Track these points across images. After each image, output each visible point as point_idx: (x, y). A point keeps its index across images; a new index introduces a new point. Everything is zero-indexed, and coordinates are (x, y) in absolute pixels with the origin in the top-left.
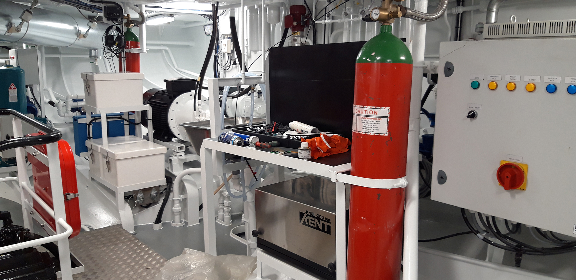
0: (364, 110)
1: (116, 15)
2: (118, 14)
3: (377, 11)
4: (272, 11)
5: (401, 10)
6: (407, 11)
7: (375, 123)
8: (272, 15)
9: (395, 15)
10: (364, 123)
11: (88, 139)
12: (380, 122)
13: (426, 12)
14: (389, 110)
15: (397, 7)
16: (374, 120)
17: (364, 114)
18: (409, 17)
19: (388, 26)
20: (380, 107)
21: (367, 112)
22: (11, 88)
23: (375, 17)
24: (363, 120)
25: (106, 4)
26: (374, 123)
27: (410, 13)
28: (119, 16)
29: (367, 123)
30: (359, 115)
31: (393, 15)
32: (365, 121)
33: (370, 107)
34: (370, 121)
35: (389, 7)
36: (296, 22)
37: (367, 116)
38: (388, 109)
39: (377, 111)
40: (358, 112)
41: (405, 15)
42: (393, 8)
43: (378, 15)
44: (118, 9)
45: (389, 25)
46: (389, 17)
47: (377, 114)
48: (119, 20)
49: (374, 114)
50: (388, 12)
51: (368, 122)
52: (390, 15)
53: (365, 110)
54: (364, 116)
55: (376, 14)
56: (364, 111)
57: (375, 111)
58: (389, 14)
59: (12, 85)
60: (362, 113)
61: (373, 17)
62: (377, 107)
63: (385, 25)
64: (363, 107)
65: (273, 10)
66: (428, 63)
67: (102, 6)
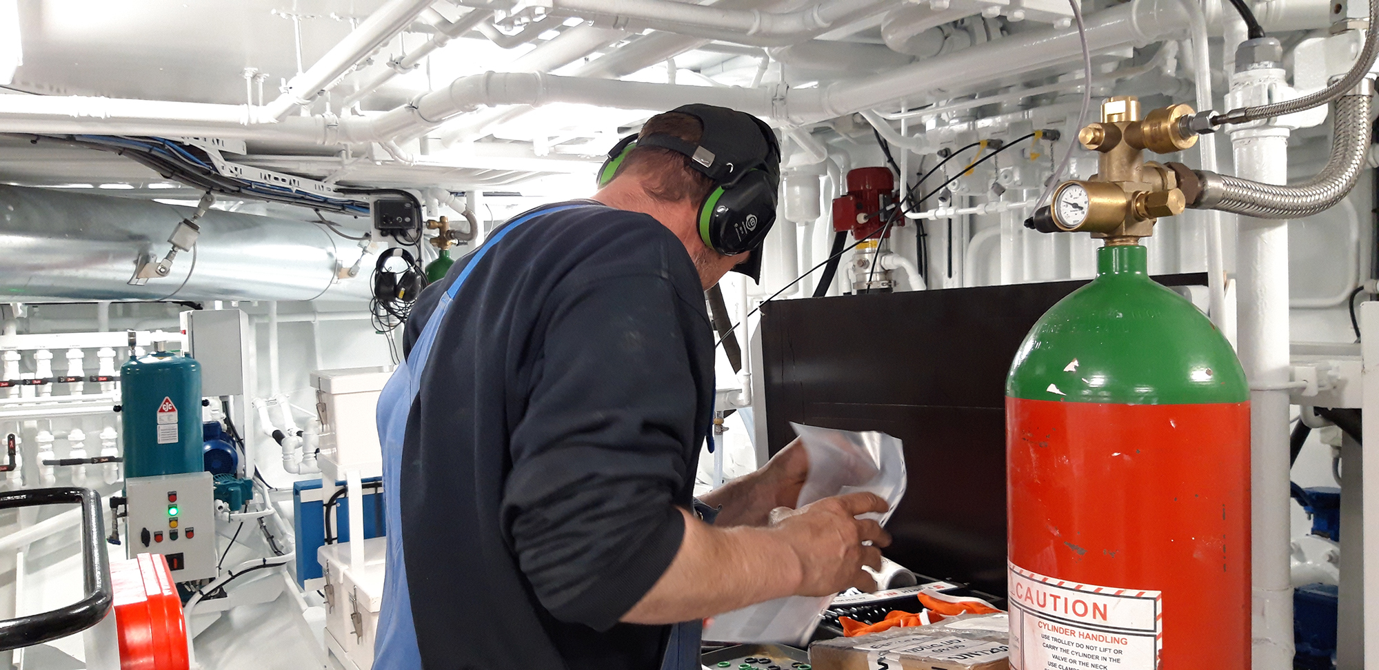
0: (1048, 596)
1: (404, 220)
2: (407, 220)
3: (1076, 195)
4: (797, 189)
5: (1179, 185)
6: (1204, 184)
7: (1101, 655)
8: (798, 200)
9: (1155, 207)
10: (1054, 647)
11: (326, 544)
12: (1120, 652)
13: (1284, 183)
14: (1159, 603)
15: (1160, 171)
16: (1093, 643)
17: (1049, 609)
18: (1214, 204)
19: (1130, 247)
20: (1117, 589)
21: (1061, 603)
22: (164, 409)
23: (1073, 217)
24: (1048, 638)
25: (378, 195)
26: (1097, 657)
27: (1218, 190)
28: (410, 224)
29: (1067, 651)
30: (1031, 612)
31: (1146, 208)
32: (1056, 640)
33: (1073, 585)
34: (1079, 646)
35: (1131, 175)
36: (864, 212)
37: (1062, 621)
38: (1155, 600)
39: (1105, 606)
40: (1027, 597)
41: (1196, 201)
42: (1146, 179)
43: (1081, 208)
44: (408, 205)
45: (1132, 242)
46: (1132, 216)
47: (1104, 617)
48: (412, 233)
49: (1094, 617)
50: (1125, 194)
51: (1071, 648)
52: (1133, 205)
53: (1056, 597)
54: (1052, 618)
55: (1075, 206)
56: (1050, 600)
57: (1095, 606)
58: (1129, 204)
59: (167, 401)
60: (1042, 603)
61: (1064, 216)
62: (1106, 590)
63: (1118, 244)
64: (1043, 582)
65: (800, 185)
66: (1307, 374)
67: (370, 200)
